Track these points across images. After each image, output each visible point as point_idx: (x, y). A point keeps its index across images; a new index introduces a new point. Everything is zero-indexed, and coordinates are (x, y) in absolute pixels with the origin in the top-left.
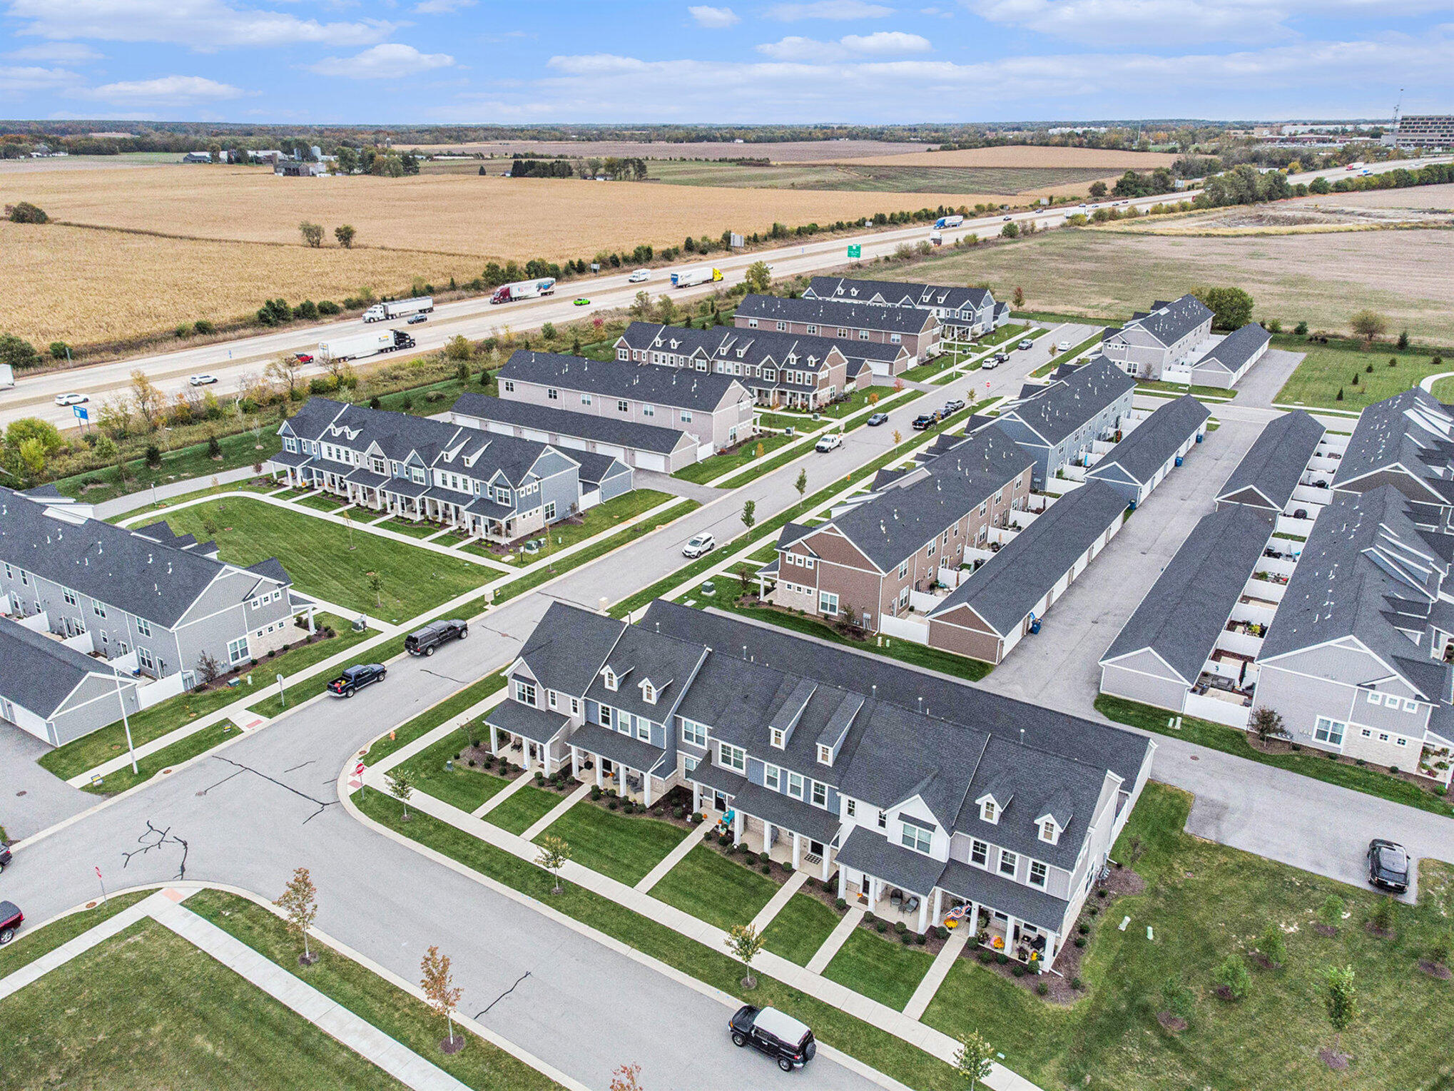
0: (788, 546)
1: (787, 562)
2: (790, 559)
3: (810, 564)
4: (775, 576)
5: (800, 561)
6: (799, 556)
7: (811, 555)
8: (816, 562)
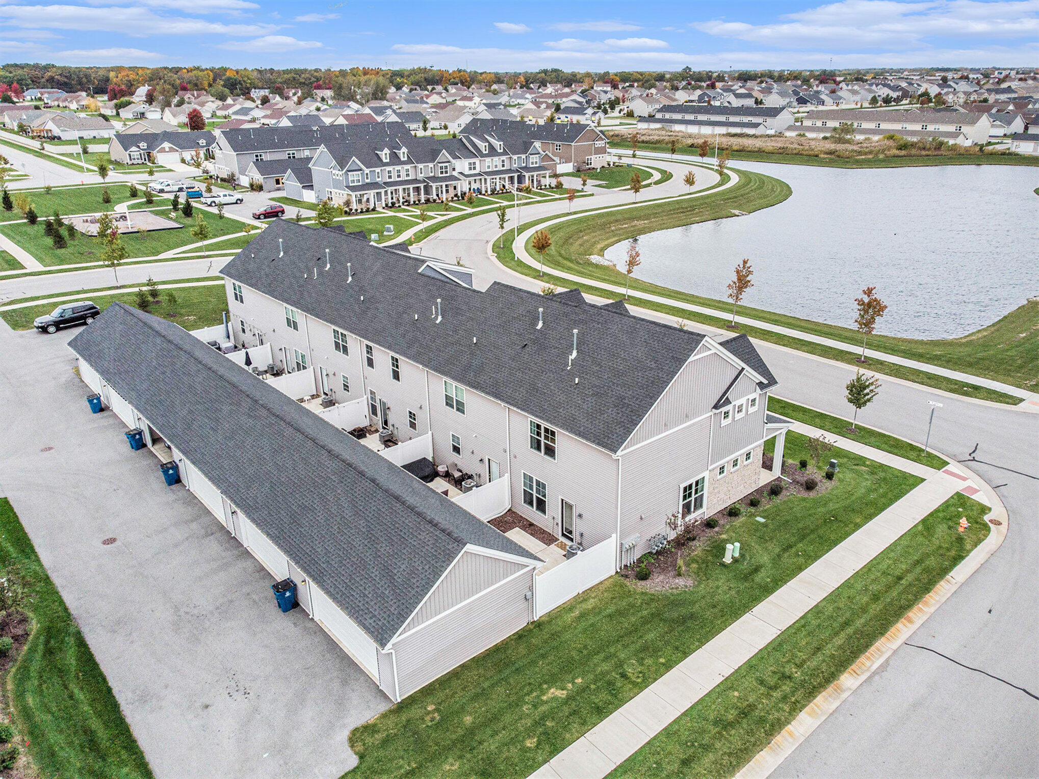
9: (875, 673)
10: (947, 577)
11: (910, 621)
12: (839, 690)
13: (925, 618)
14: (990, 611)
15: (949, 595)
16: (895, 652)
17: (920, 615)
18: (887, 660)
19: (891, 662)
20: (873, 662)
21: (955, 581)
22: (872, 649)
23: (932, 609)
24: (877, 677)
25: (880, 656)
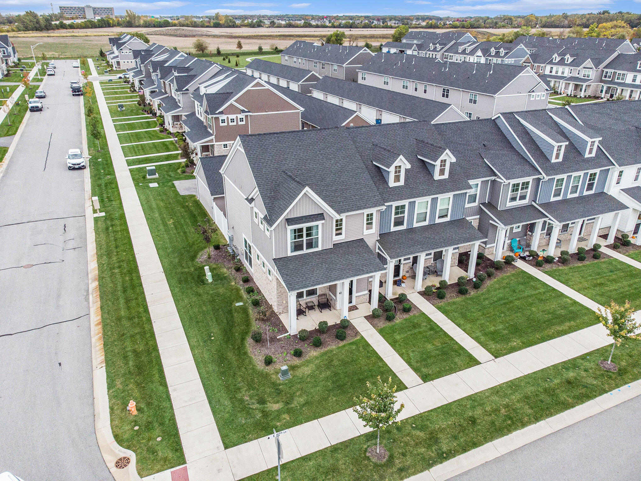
0: (220, 110)
1: (221, 124)
2: (223, 121)
3: (242, 120)
4: (211, 141)
5: (232, 120)
6: (231, 117)
7: (243, 111)
8: (247, 116)
9: (88, 294)
10: (104, 365)
11: (98, 324)
12: (94, 280)
13: (92, 333)
14: (60, 364)
15: (93, 356)
16: (89, 308)
17: (97, 332)
18: (89, 303)
19: (86, 303)
20: (93, 297)
21: (98, 368)
22: (99, 299)
23: (93, 340)
24: (85, 294)
25: (93, 301)
